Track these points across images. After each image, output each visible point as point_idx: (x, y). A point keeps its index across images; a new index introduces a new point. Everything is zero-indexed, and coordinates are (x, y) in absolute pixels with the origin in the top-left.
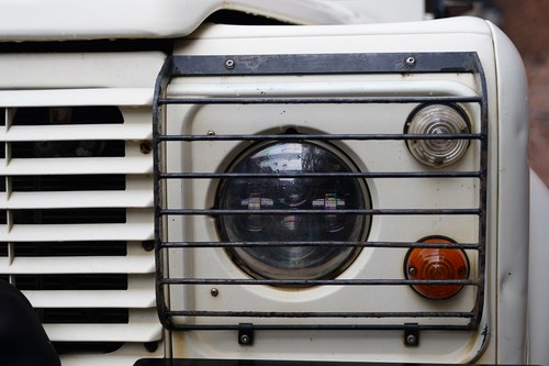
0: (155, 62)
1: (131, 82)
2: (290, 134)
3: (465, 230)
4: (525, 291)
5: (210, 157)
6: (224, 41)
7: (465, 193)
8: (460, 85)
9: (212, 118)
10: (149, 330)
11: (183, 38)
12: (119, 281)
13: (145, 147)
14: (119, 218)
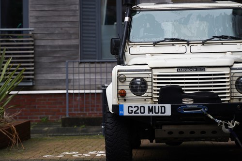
0: (229, 69)
1: (227, 71)
5: (235, 79)
6: (236, 66)
10: (228, 99)
11: (232, 66)
12: (225, 93)
13: (228, 78)
14: (225, 86)
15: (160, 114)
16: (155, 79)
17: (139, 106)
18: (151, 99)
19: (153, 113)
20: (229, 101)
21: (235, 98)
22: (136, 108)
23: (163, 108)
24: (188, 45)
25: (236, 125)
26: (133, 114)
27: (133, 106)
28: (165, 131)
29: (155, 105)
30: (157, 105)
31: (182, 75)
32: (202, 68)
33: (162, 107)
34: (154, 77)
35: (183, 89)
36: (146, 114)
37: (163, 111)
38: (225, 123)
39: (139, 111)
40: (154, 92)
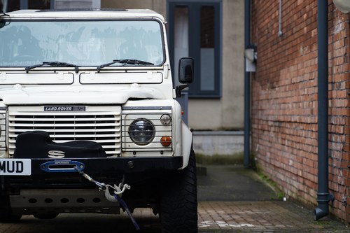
0: (120, 108)
1: (116, 111)
2: (142, 119)
3: (169, 134)
4: (182, 145)
5: (129, 123)
6: (131, 104)
7: (170, 128)
8: (169, 111)
9: (129, 117)
10: (118, 152)
11: (124, 104)
12: (113, 144)
13: (118, 121)
14: (113, 133)
15: (15, 173)
16: (11, 122)
18: (6, 150)
19: (5, 172)
20: (118, 155)
21: (127, 150)
23: (20, 164)
24: (77, 72)
25: (126, 190)
28: (24, 198)
29: (8, 160)
30: (11, 160)
31: (52, 117)
32: (81, 106)
33: (18, 162)
34: (11, 119)
35: (51, 136)
37: (20, 169)
38: (109, 187)
40: (10, 141)
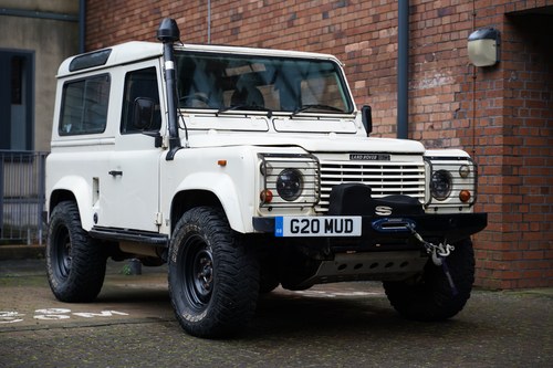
0: (421, 157)
11: (424, 153)
13: (422, 173)
14: (417, 186)
15: (343, 234)
17: (310, 219)
18: (313, 207)
19: (332, 232)
21: (430, 206)
22: (306, 223)
23: (349, 223)
26: (299, 234)
27: (300, 219)
29: (334, 218)
30: (339, 218)
31: (359, 167)
32: (386, 155)
33: (347, 221)
36: (322, 233)
37: (349, 229)
38: (436, 248)
39: (309, 229)
40: (322, 196)
